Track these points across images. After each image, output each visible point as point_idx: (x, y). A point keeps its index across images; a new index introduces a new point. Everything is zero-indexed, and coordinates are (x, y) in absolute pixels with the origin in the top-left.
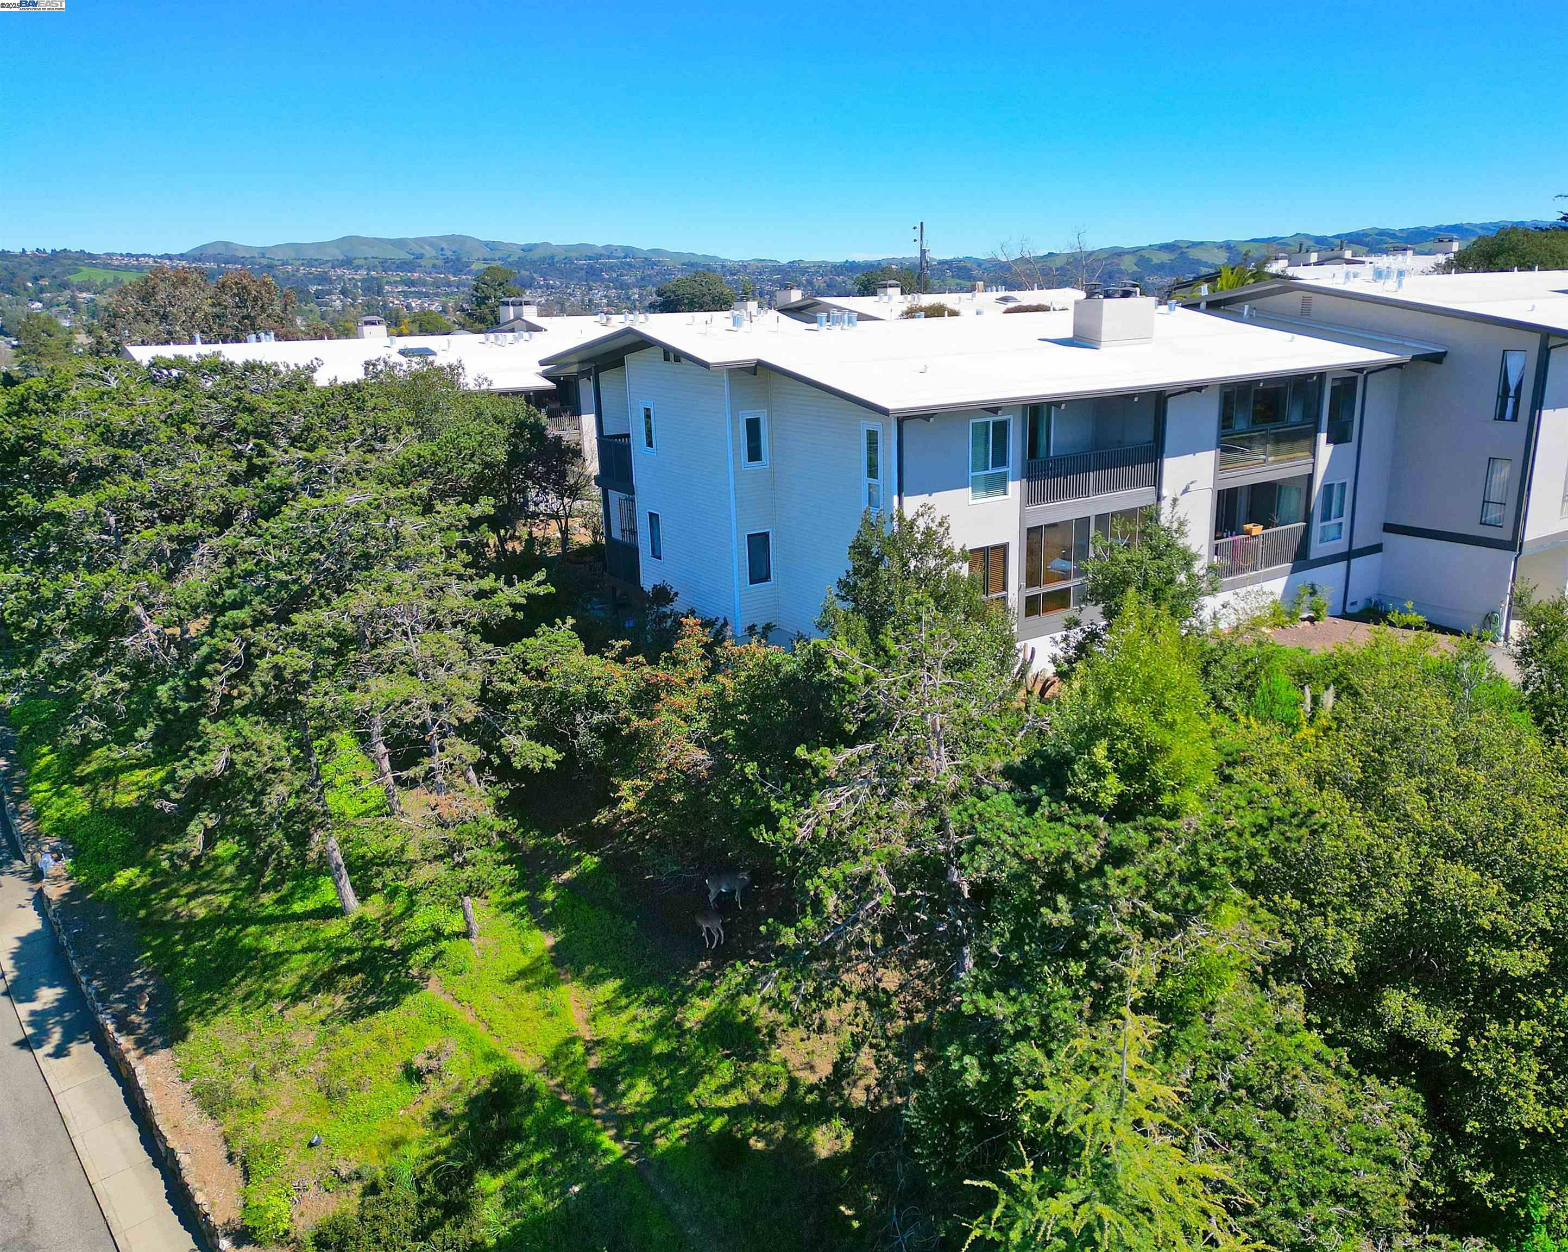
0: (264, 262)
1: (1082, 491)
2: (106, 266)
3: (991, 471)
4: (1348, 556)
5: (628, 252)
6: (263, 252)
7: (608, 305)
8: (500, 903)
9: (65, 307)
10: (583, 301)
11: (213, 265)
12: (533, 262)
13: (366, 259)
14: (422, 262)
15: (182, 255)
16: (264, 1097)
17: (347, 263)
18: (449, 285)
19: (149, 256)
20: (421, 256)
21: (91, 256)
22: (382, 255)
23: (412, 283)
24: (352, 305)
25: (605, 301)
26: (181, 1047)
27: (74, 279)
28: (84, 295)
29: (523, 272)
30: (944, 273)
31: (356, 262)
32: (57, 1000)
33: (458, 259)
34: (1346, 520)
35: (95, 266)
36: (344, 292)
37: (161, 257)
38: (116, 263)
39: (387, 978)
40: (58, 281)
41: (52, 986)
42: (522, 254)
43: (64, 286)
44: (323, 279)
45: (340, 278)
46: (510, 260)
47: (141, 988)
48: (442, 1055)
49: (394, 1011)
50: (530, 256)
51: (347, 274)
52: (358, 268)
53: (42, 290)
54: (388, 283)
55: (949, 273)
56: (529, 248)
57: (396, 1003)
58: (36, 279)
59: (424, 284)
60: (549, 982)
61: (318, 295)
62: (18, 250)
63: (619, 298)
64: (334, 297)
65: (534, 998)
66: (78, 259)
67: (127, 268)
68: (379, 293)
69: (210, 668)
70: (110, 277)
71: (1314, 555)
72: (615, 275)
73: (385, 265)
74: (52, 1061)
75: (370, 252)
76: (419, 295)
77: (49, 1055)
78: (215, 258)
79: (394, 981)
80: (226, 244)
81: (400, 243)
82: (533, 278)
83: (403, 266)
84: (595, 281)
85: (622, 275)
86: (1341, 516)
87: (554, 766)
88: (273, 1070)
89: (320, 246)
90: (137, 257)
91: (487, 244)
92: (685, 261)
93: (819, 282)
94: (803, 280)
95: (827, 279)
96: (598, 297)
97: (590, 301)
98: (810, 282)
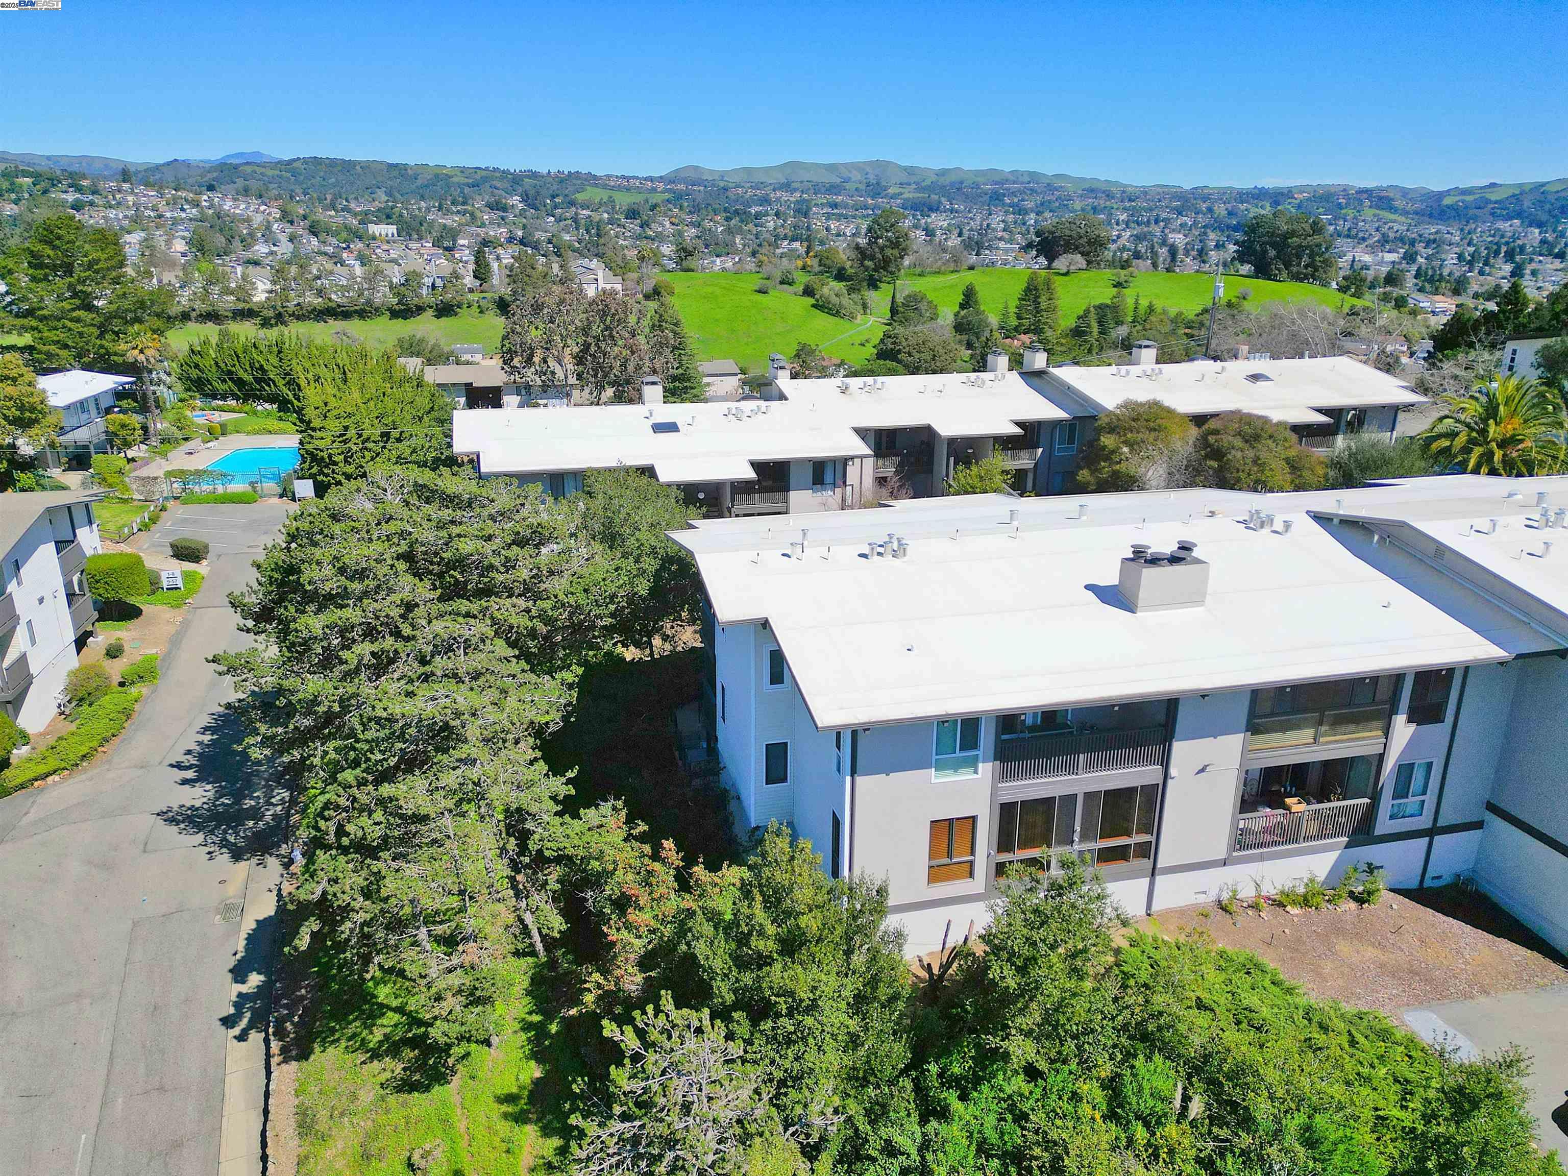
0: (722, 184)
1: (1072, 769)
2: (605, 187)
3: (958, 754)
4: (1431, 832)
5: (1034, 176)
6: (723, 175)
7: (1004, 230)
8: (523, 1020)
9: (569, 222)
10: (981, 225)
11: (682, 187)
12: (943, 187)
13: (802, 182)
14: (847, 186)
15: (661, 177)
16: (330, 1136)
17: (787, 186)
18: (866, 207)
19: (637, 178)
20: (847, 181)
21: (595, 177)
22: (815, 179)
23: (835, 206)
24: (783, 226)
25: (1002, 225)
26: (304, 1064)
27: (580, 197)
28: (584, 212)
29: (933, 196)
30: (1361, 202)
31: (794, 185)
32: (258, 987)
33: (878, 184)
34: (1430, 799)
35: (596, 185)
36: (777, 215)
37: (646, 179)
38: (612, 183)
39: (431, 1062)
40: (568, 199)
41: (259, 973)
42: (934, 178)
43: (572, 203)
44: (765, 201)
45: (778, 200)
46: (924, 184)
47: (303, 998)
48: (430, 1158)
49: (424, 1096)
50: (942, 180)
51: (785, 196)
52: (795, 190)
53: (556, 207)
54: (816, 205)
55: (1367, 202)
56: (943, 173)
57: (427, 1089)
58: (553, 197)
59: (846, 206)
60: (520, 1118)
61: (757, 216)
62: (544, 171)
63: (1015, 223)
64: (769, 218)
65: (504, 1128)
66: (586, 180)
67: (619, 188)
68: (806, 215)
69: (326, 813)
70: (604, 195)
71: (1379, 831)
72: (1016, 200)
73: (817, 188)
74: (235, 1041)
75: (806, 176)
76: (839, 217)
77: (235, 1037)
78: (685, 181)
79: (435, 1067)
80: (696, 168)
81: (832, 168)
82: (940, 202)
83: (833, 189)
84: (996, 206)
85: (1023, 200)
86: (1424, 793)
87: (558, 936)
88: (342, 1114)
89: (767, 170)
90: (628, 178)
91: (905, 169)
92: (1087, 186)
93: (1221, 210)
94: (1204, 207)
95: (1229, 206)
96: (996, 221)
97: (988, 225)
98: (1210, 210)
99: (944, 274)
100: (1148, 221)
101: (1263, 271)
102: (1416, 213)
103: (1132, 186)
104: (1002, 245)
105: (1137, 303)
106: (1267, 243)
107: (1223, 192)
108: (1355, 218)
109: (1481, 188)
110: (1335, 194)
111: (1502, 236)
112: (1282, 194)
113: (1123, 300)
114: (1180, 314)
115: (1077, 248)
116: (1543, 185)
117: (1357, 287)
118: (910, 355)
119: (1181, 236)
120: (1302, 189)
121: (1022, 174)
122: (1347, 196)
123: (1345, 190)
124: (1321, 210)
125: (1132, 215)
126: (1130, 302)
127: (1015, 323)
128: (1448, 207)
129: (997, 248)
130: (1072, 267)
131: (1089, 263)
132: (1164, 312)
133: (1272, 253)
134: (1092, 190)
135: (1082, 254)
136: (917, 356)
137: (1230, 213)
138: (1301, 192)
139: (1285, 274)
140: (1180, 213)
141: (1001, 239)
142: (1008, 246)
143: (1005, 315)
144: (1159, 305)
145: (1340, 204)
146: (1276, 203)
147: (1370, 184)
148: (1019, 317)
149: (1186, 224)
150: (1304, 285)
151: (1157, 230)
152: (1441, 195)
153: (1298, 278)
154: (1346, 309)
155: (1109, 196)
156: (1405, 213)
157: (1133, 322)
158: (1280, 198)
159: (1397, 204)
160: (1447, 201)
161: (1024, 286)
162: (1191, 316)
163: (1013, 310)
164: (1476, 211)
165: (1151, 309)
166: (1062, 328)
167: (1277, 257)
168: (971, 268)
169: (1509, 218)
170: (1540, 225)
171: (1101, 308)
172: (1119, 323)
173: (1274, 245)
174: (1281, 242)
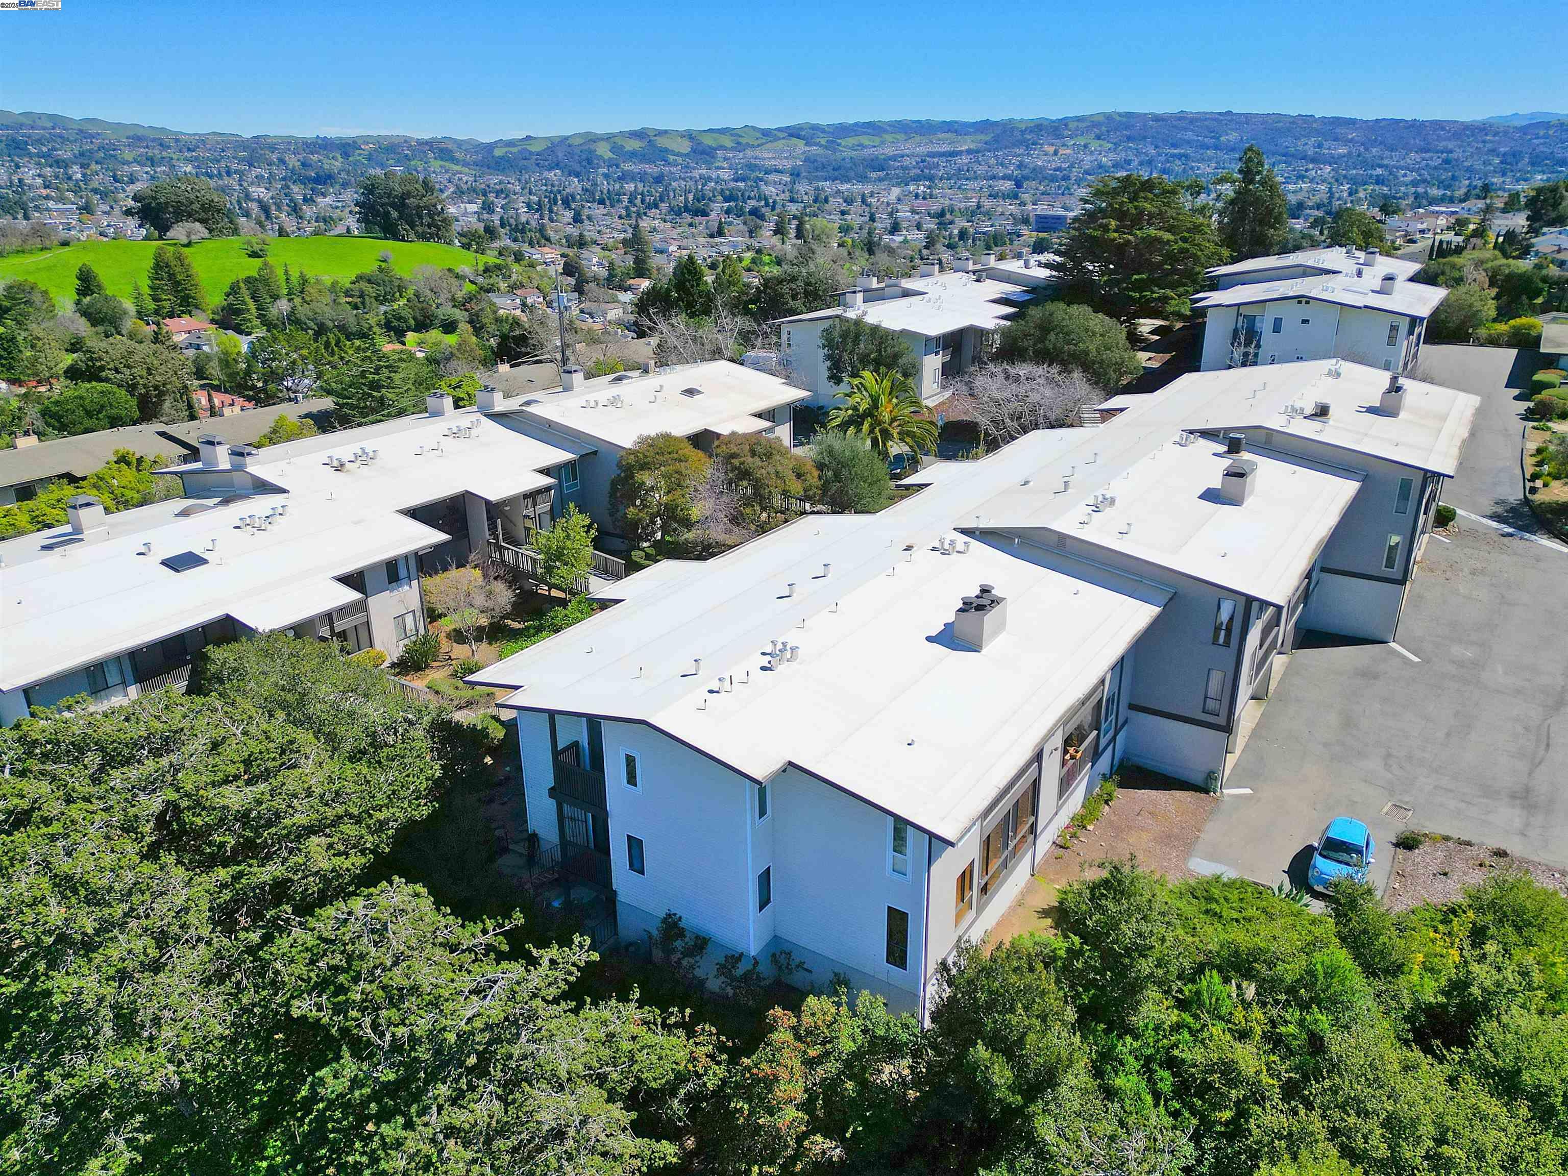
4: (1114, 738)
5: (56, 121)
7: (46, 186)
25: (40, 181)
30: (424, 154)
34: (1114, 716)
55: (430, 154)
71: (1100, 749)
72: (45, 149)
84: (20, 157)
85: (55, 149)
86: (1112, 714)
92: (131, 133)
93: (293, 161)
94: (274, 157)
95: (300, 157)
96: (29, 174)
97: (20, 180)
98: (282, 161)
99: (31, 252)
100: (220, 173)
101: (390, 232)
102: (476, 164)
103: (185, 134)
104: (51, 204)
105: (286, 272)
106: (387, 204)
107: (289, 141)
108: (425, 169)
109: (521, 140)
110: (399, 145)
111: (553, 185)
112: (349, 144)
113: (272, 272)
114: (334, 284)
115: (190, 215)
116: (567, 138)
117: (478, 243)
118: (117, 371)
119: (263, 190)
120: (367, 139)
121: (40, 116)
122: (410, 147)
123: (406, 141)
124: (391, 162)
125: (198, 167)
126: (280, 272)
127: (152, 306)
128: (502, 158)
129: (48, 210)
130: (193, 237)
131: (211, 231)
132: (318, 281)
133: (395, 214)
134: (139, 139)
135: (201, 221)
136: (127, 372)
137: (304, 165)
138: (368, 143)
139: (412, 236)
140: (251, 165)
141: (47, 198)
142: (60, 206)
143: (138, 296)
144: (310, 274)
145: (407, 155)
146: (346, 155)
147: (426, 136)
148: (156, 299)
149: (263, 176)
150: (431, 244)
151: (233, 182)
152: (490, 147)
153: (424, 237)
154: (481, 268)
155: (163, 146)
156: (466, 164)
157: (289, 294)
158: (350, 150)
159: (457, 155)
160: (498, 152)
161: (151, 263)
162: (348, 285)
163: (146, 290)
164: (525, 163)
165: (304, 281)
166: (212, 306)
167: (400, 218)
168: (65, 244)
169: (551, 169)
170: (577, 175)
171: (248, 281)
172: (275, 297)
173: (393, 205)
174: (401, 203)
